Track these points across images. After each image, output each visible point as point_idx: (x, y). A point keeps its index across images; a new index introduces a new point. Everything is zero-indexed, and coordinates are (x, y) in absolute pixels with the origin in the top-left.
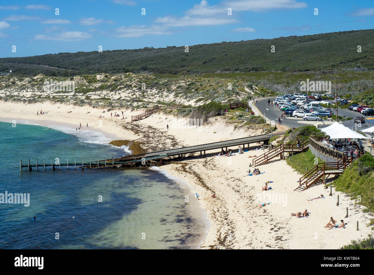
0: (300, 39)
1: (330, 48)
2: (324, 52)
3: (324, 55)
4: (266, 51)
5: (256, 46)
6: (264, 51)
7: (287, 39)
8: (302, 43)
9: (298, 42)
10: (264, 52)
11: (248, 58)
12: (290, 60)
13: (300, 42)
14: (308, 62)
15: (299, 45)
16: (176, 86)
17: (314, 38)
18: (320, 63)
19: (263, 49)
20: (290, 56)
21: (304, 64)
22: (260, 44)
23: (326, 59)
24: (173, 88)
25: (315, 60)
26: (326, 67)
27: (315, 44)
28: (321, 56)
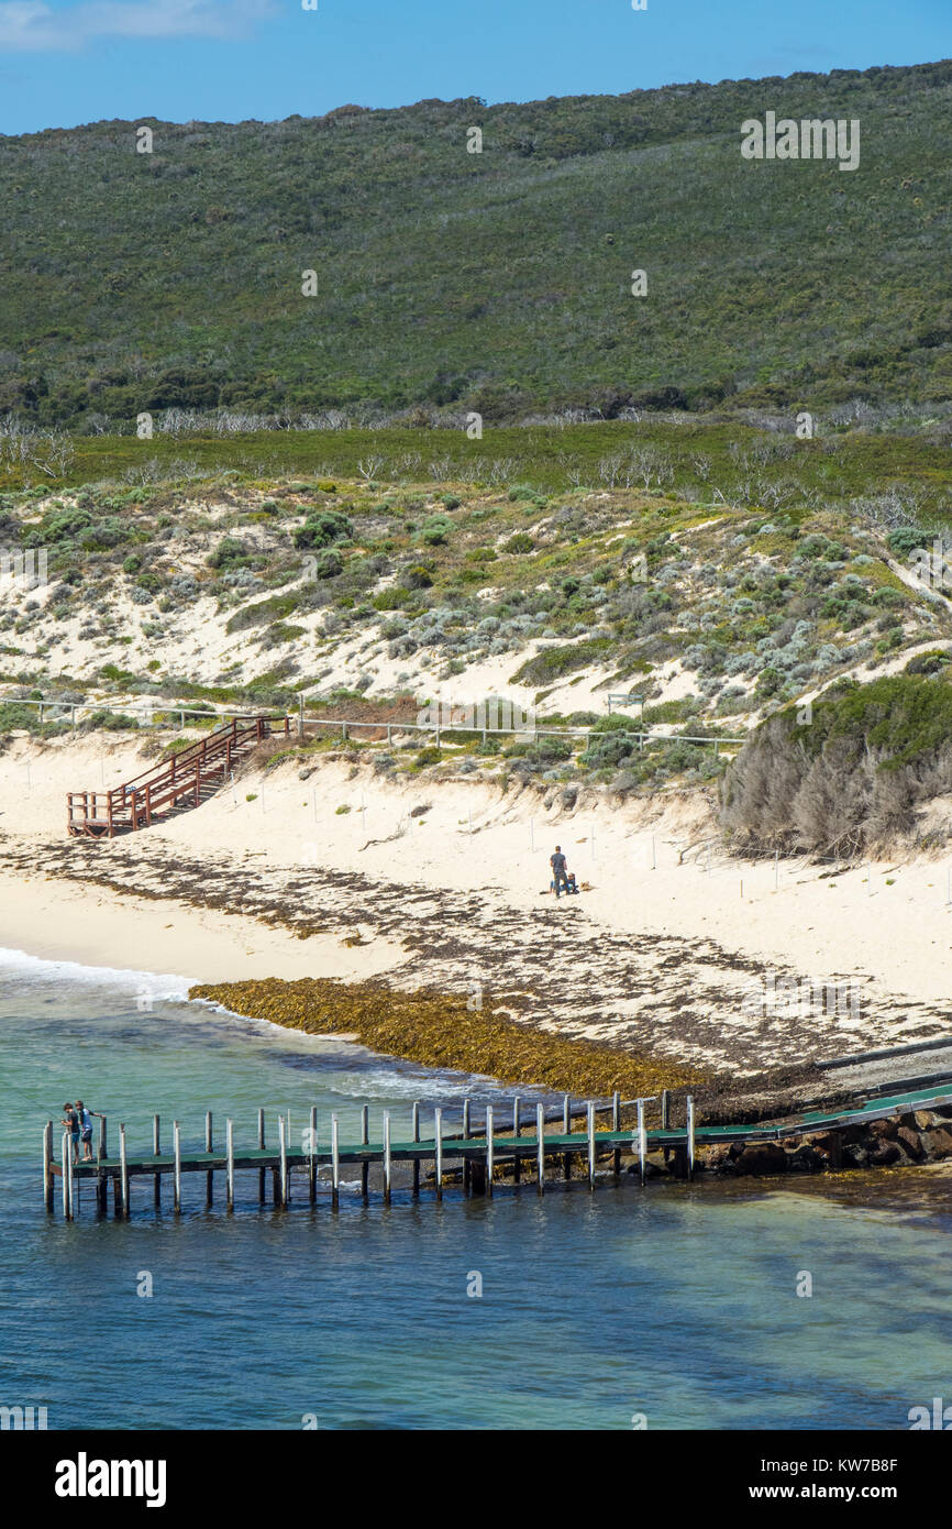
0: (526, 128)
1: (806, 213)
2: (752, 240)
3: (763, 274)
4: (255, 232)
5: (151, 182)
6: (238, 227)
7: (412, 132)
8: (552, 161)
9: (512, 157)
10: (243, 236)
11: (104, 289)
12: (477, 313)
13: (526, 155)
14: (647, 332)
15: (531, 181)
16: (206, 547)
17: (637, 122)
18: (749, 342)
19: (225, 210)
20: (468, 272)
21: (612, 345)
22: (192, 171)
23: (791, 301)
24: (177, 562)
25: (701, 314)
26: (808, 368)
27: (671, 174)
28: (741, 282)
